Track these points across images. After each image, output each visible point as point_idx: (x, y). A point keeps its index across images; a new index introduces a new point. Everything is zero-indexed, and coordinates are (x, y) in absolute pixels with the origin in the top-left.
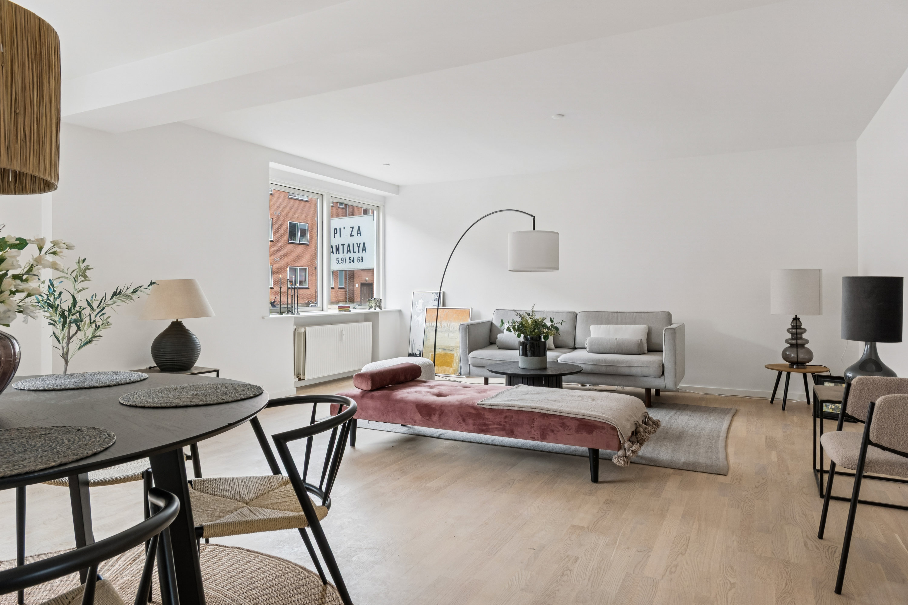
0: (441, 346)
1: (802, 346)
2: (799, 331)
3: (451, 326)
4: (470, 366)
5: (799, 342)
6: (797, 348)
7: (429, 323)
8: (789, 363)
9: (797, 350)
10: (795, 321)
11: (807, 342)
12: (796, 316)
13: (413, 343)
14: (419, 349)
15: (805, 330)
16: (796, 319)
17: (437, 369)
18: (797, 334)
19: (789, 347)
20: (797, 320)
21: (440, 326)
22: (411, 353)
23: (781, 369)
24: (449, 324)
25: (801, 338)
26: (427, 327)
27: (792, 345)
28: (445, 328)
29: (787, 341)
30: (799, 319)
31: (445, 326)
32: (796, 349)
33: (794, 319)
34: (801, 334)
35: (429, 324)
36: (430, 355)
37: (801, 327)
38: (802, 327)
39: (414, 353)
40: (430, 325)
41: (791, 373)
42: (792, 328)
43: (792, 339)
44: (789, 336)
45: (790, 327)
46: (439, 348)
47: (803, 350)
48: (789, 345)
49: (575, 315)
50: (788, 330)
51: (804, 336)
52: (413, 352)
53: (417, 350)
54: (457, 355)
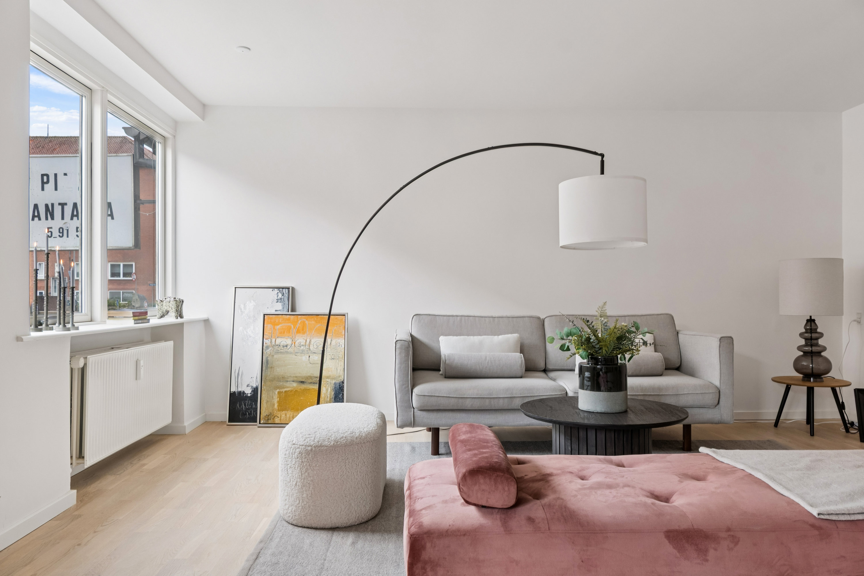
0: (296, 377)
1: (819, 353)
2: (814, 335)
3: (312, 343)
4: (415, 411)
5: (815, 349)
6: (812, 357)
7: (270, 340)
8: (802, 375)
9: (812, 360)
10: (809, 323)
11: (824, 349)
12: (811, 317)
13: (238, 374)
14: (251, 384)
15: (821, 335)
16: (811, 321)
17: (291, 415)
18: (811, 339)
19: (802, 356)
20: (813, 324)
21: (292, 344)
22: (235, 392)
23: (789, 382)
24: (308, 341)
25: (817, 345)
26: (267, 347)
27: (806, 353)
28: (302, 347)
29: (799, 348)
30: (814, 320)
31: (302, 344)
32: (810, 358)
33: (808, 321)
34: (817, 339)
35: (271, 342)
36: (276, 393)
37: (817, 331)
38: (818, 330)
39: (241, 391)
40: (274, 343)
41: (815, 388)
42: (806, 332)
43: (806, 345)
44: (802, 342)
45: (804, 330)
46: (293, 381)
47: (820, 360)
48: (802, 353)
49: (542, 323)
50: (801, 335)
51: (821, 342)
52: (240, 390)
53: (247, 386)
54: (327, 390)
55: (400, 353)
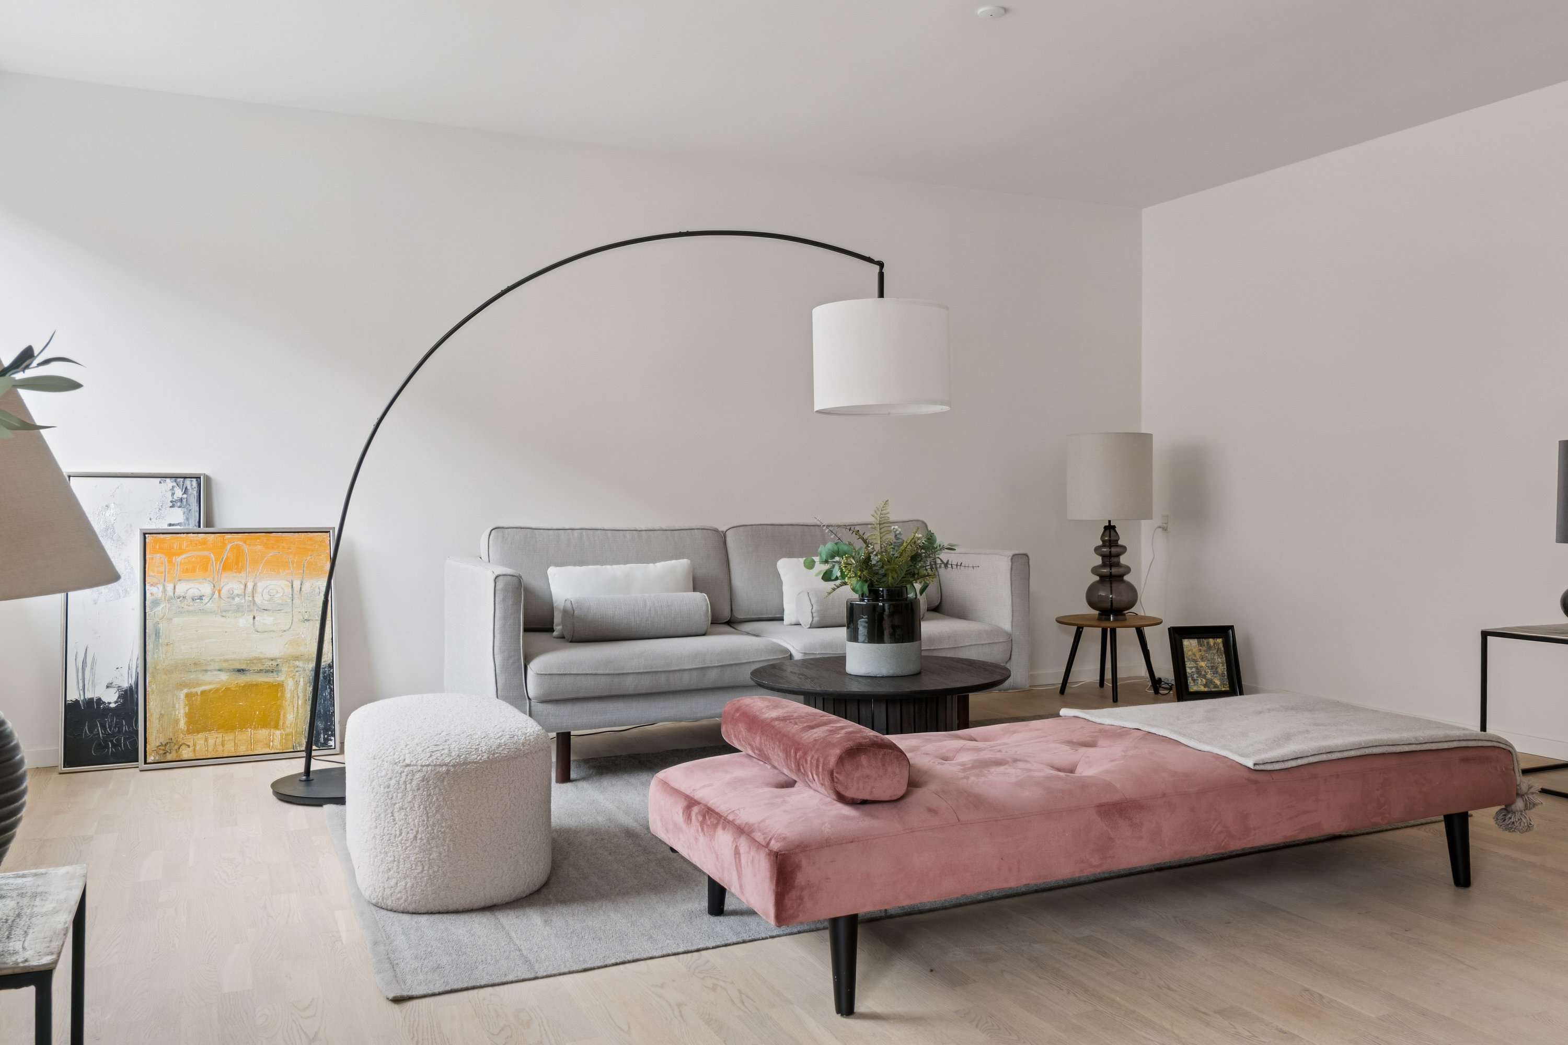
0: (226, 661)
1: (1120, 578)
2: (1114, 550)
3: (259, 589)
4: (533, 704)
5: (1115, 571)
6: (1111, 583)
7: (161, 587)
8: (1097, 612)
9: (1111, 587)
10: (1108, 532)
11: (1128, 570)
12: (1110, 522)
13: (84, 663)
14: (117, 682)
15: (1124, 549)
16: (1110, 528)
17: (219, 741)
18: (1110, 555)
19: (1098, 582)
20: (1112, 532)
21: (213, 594)
22: (77, 702)
23: (1081, 622)
24: (250, 586)
25: (1118, 565)
26: (156, 603)
27: (1103, 577)
28: (237, 599)
29: (1095, 570)
30: (1114, 527)
31: (236, 592)
32: (1109, 585)
33: (1106, 528)
34: (1118, 555)
35: (164, 590)
36: (182, 696)
37: (1118, 543)
38: (1120, 542)
39: (92, 699)
40: (170, 593)
41: (1117, 629)
42: (1104, 546)
43: (1104, 565)
44: (1098, 561)
45: (1100, 543)
46: (220, 670)
47: (1122, 586)
48: (1097, 578)
49: (722, 538)
50: (1097, 550)
51: (1123, 560)
52: (89, 695)
53: (108, 687)
54: (297, 683)
55: (504, 600)
